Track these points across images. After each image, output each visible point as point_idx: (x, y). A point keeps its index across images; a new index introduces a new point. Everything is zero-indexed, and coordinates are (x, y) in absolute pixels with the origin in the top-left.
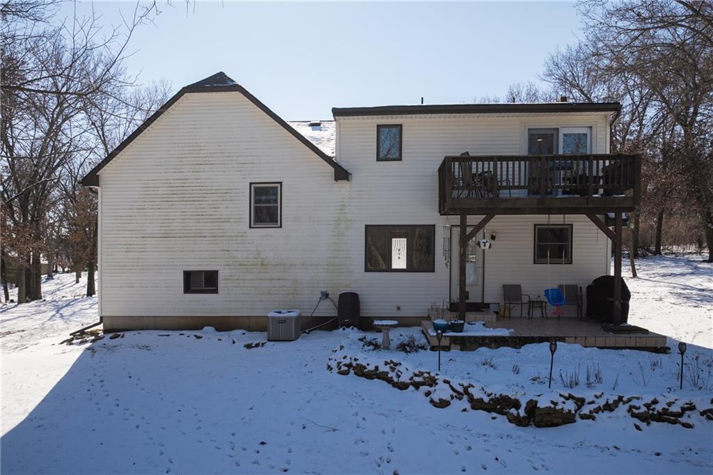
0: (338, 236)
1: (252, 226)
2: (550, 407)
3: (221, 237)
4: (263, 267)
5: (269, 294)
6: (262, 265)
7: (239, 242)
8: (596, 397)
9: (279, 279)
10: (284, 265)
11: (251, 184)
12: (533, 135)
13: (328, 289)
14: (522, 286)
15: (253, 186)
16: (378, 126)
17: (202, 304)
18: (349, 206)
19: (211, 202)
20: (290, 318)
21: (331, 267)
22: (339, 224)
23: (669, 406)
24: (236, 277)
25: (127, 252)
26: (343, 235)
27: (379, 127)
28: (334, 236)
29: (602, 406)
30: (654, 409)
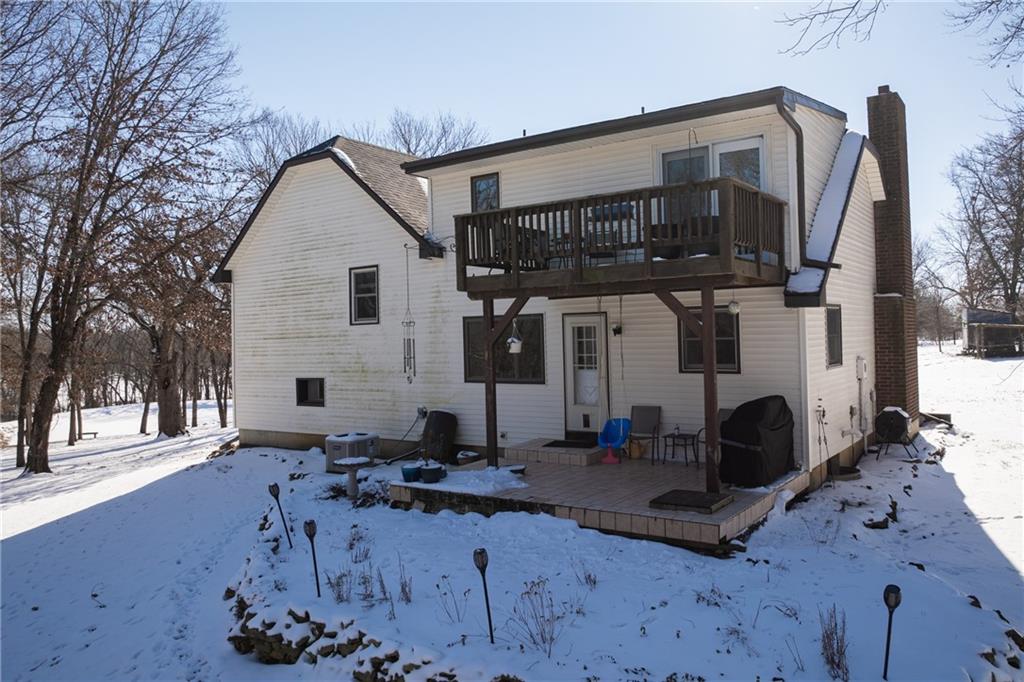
0: (435, 333)
1: (353, 322)
2: (257, 630)
3: (326, 336)
4: (363, 374)
5: (370, 409)
6: (363, 371)
7: (342, 342)
8: (343, 626)
9: (378, 391)
10: (382, 372)
11: (351, 269)
12: (668, 161)
13: (426, 405)
14: (663, 408)
15: (353, 271)
16: (472, 178)
17: (310, 419)
18: (445, 291)
19: (317, 295)
20: (344, 443)
21: (429, 375)
22: (435, 317)
23: (408, 672)
24: (340, 387)
25: (254, 355)
26: (440, 332)
27: (474, 180)
28: (431, 333)
29: (336, 646)
30: (385, 672)
